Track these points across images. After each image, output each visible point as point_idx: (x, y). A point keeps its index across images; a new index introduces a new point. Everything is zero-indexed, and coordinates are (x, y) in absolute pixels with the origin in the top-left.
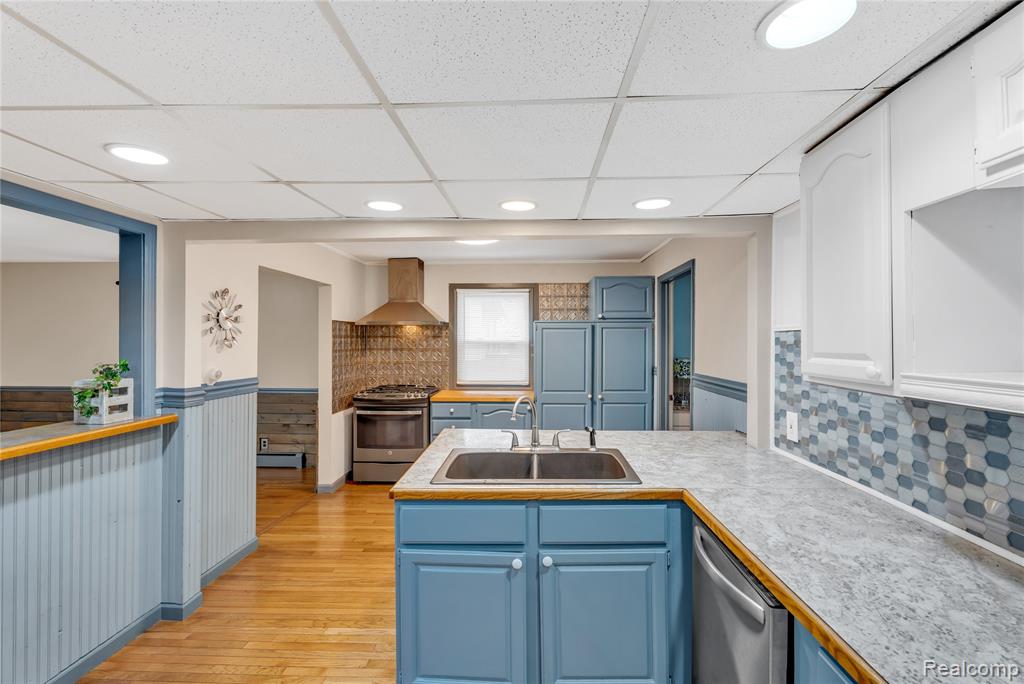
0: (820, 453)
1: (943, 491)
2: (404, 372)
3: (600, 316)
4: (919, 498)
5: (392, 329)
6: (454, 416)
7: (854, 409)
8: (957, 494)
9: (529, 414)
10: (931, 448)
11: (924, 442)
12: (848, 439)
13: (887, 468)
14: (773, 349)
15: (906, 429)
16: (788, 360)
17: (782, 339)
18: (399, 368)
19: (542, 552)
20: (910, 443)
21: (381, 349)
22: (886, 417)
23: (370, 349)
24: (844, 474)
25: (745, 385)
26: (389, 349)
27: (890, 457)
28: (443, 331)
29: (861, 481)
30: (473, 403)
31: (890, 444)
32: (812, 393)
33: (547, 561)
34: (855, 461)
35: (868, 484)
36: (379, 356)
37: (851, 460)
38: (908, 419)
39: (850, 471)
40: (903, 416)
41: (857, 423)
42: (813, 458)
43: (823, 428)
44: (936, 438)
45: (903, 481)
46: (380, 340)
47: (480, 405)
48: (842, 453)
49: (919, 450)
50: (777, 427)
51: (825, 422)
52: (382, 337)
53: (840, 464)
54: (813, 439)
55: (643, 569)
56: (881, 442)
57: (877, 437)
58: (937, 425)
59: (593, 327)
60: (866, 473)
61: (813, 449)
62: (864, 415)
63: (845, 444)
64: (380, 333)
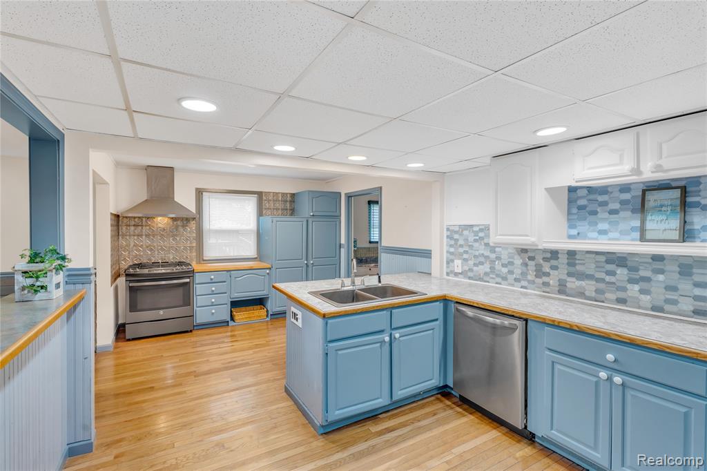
0: (475, 276)
1: (534, 281)
2: (156, 252)
3: (312, 214)
4: (523, 285)
5: (144, 219)
6: (213, 281)
7: (493, 256)
8: (539, 281)
9: (267, 276)
10: (529, 267)
11: (526, 265)
12: (490, 268)
13: (509, 276)
14: (445, 233)
15: (518, 261)
16: (455, 238)
17: (451, 228)
18: (151, 250)
19: (393, 332)
20: (520, 266)
21: (134, 236)
22: (509, 258)
23: (123, 235)
24: (488, 282)
25: (431, 251)
26: (142, 235)
27: (511, 272)
28: (190, 221)
29: (497, 283)
30: (228, 271)
31: (510, 268)
32: (470, 251)
33: (397, 335)
34: (494, 276)
35: (500, 284)
36: (133, 241)
37: (491, 276)
38: (519, 258)
39: (491, 280)
40: (517, 257)
41: (495, 261)
42: (470, 278)
43: (475, 265)
44: (531, 263)
45: (516, 280)
46: (132, 228)
47: (232, 272)
48: (486, 274)
49: (524, 268)
50: (447, 267)
51: (477, 262)
52: (134, 225)
53: (485, 279)
54: (471, 270)
55: (431, 331)
56: (506, 267)
57: (503, 265)
58: (532, 258)
59: (307, 221)
60: (499, 280)
61: (470, 274)
62: (498, 258)
63: (488, 270)
64: (133, 223)
